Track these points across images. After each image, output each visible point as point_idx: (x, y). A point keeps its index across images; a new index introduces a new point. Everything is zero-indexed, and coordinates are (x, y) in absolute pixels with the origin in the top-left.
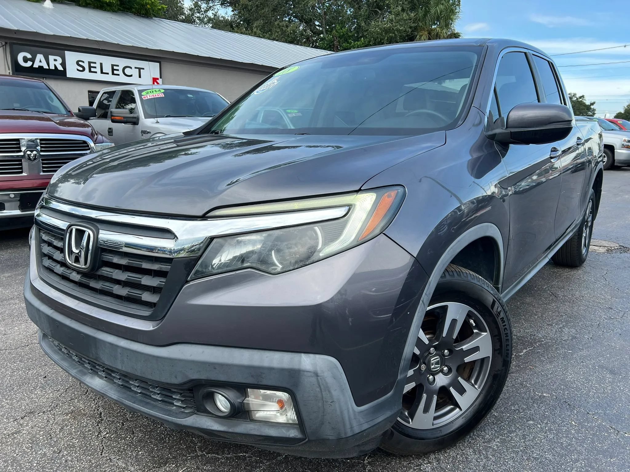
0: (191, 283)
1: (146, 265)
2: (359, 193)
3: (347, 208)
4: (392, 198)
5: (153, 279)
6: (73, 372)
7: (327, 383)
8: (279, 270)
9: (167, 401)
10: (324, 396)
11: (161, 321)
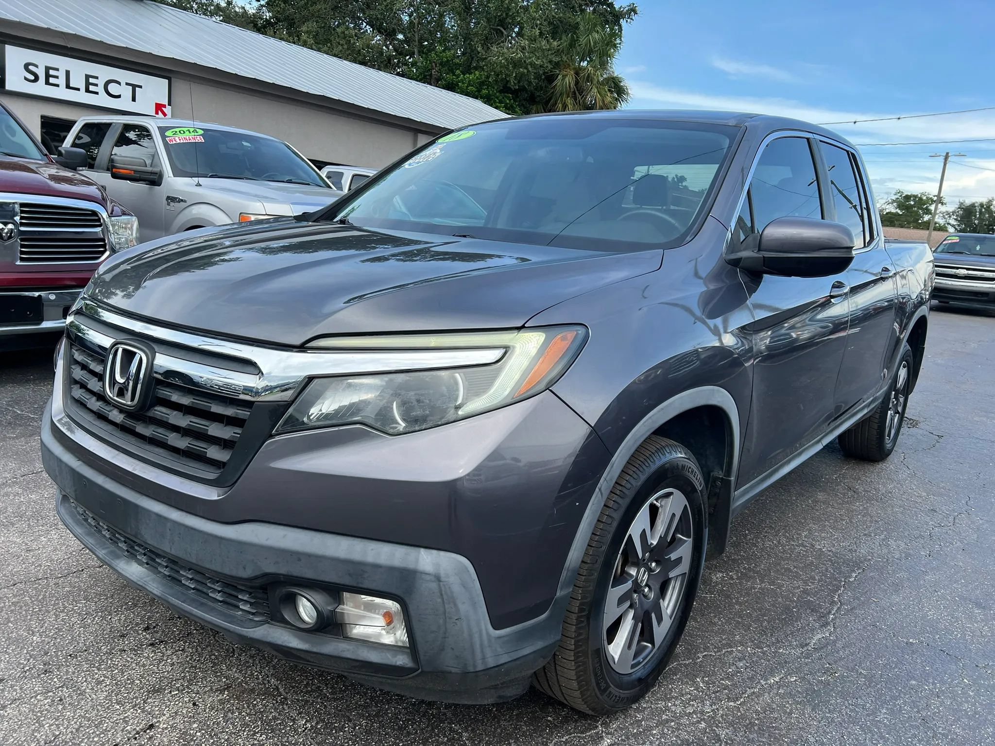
0: (277, 438)
1: (216, 409)
2: (521, 332)
3: (502, 351)
4: (567, 342)
5: (225, 428)
6: (102, 553)
7: (452, 592)
8: (401, 430)
9: (230, 602)
10: (447, 610)
11: (230, 488)
